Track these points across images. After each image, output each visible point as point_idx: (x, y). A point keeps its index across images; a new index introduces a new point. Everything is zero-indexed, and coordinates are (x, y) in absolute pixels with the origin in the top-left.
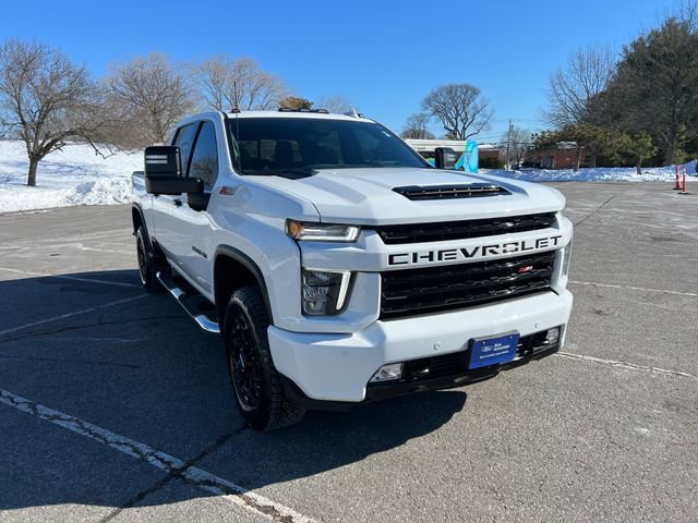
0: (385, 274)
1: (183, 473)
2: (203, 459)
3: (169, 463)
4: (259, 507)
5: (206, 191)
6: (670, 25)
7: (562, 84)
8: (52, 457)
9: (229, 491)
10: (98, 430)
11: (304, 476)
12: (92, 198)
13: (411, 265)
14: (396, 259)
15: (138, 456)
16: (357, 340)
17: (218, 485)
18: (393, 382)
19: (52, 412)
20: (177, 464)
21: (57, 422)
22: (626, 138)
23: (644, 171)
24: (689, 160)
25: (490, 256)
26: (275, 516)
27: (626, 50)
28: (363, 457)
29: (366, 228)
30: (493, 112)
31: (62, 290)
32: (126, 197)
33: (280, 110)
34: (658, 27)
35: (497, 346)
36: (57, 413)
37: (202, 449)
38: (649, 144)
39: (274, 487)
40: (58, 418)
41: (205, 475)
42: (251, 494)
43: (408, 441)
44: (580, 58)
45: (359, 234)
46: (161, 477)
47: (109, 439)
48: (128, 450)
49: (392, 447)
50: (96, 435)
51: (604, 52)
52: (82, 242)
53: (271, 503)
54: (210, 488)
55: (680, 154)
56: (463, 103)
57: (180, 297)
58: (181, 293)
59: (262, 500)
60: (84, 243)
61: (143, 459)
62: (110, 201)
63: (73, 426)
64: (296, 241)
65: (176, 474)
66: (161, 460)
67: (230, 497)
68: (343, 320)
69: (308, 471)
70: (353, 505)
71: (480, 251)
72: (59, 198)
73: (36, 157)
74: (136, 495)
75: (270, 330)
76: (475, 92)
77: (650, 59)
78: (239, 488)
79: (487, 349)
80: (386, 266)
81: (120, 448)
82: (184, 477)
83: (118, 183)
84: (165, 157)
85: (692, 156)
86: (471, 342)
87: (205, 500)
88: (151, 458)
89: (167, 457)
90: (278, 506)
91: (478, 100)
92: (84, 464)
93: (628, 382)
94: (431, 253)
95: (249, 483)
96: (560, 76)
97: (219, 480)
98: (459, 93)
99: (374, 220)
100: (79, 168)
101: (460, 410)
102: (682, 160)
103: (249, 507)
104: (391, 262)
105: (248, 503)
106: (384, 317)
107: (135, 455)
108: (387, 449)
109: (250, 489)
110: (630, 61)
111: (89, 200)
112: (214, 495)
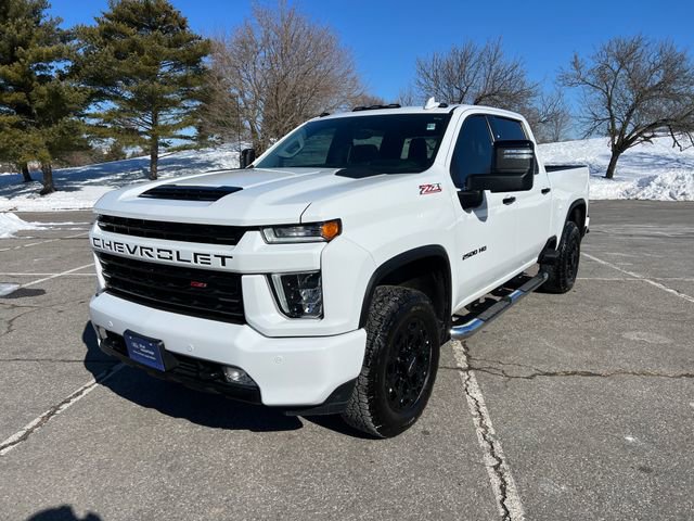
12: (648, 193)
13: (102, 249)
25: (146, 258)
32: (683, 194)
62: (664, 196)
71: (138, 250)
72: (619, 190)
73: (617, 150)
83: (683, 178)
86: (125, 332)
94: (110, 242)
100: (678, 161)
111: (644, 195)
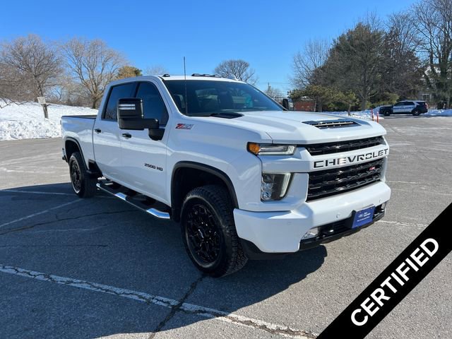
0: (311, 174)
1: (181, 308)
2: (189, 298)
3: (168, 303)
4: (241, 322)
5: (160, 127)
6: (359, 27)
7: (301, 61)
8: (85, 307)
9: (218, 315)
10: (106, 287)
11: (259, 301)
13: (325, 168)
14: (318, 164)
15: (145, 300)
16: (294, 215)
17: (208, 312)
18: (313, 239)
19: (66, 279)
20: (174, 302)
21: (72, 284)
22: (341, 94)
23: (352, 113)
24: (373, 107)
25: (361, 161)
26: (255, 326)
27: (335, 42)
28: (286, 287)
29: (300, 146)
30: (258, 78)
31: (13, 199)
32: (20, 135)
33: (193, 75)
34: (353, 28)
35: (366, 214)
36: (68, 279)
37: (184, 292)
38: (354, 98)
39: (244, 309)
40: (72, 282)
41: (195, 307)
42: (232, 315)
43: (308, 276)
44: (310, 46)
45: (295, 150)
46: (169, 312)
47: (118, 292)
48: (135, 297)
49: (300, 280)
50: (107, 290)
51: (324, 42)
52: (5, 166)
53: (248, 319)
54: (205, 315)
55: (368, 104)
56: (239, 72)
57: (126, 198)
58: (126, 196)
59: (241, 318)
60: (8, 167)
61: (149, 302)
62: (8, 138)
63: (85, 286)
64: (256, 155)
65: (176, 309)
66: (161, 301)
67: (220, 318)
68: (284, 202)
69: (259, 298)
70: (298, 314)
71: (356, 158)
74: (158, 324)
75: (236, 212)
76: (246, 65)
77: (351, 48)
78: (223, 313)
79: (361, 216)
80: (313, 169)
81: (130, 296)
82: (183, 310)
83: (13, 125)
84: (134, 105)
85: (374, 104)
86: (354, 212)
87: (205, 321)
88: (154, 301)
89: (165, 299)
90: (253, 320)
91: (248, 70)
92: (111, 309)
93: (408, 233)
94: (334, 160)
95: (227, 309)
96: (299, 56)
97: (207, 309)
98: (236, 66)
99: (305, 141)
101: (326, 256)
102: (369, 107)
103: (235, 323)
104: (315, 167)
105: (234, 321)
106: (309, 199)
107: (142, 300)
108: (298, 281)
109: (230, 312)
110: (338, 48)
112: (210, 318)
